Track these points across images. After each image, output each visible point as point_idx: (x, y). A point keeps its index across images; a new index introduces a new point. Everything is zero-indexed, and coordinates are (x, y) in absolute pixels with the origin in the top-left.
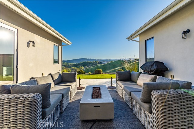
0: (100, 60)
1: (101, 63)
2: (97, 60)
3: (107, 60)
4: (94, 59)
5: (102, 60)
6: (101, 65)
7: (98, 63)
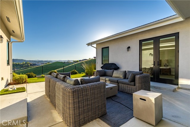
0: (32, 61)
1: (35, 65)
2: (28, 61)
3: (42, 61)
4: (22, 60)
5: (35, 61)
6: (35, 67)
7: (30, 64)
